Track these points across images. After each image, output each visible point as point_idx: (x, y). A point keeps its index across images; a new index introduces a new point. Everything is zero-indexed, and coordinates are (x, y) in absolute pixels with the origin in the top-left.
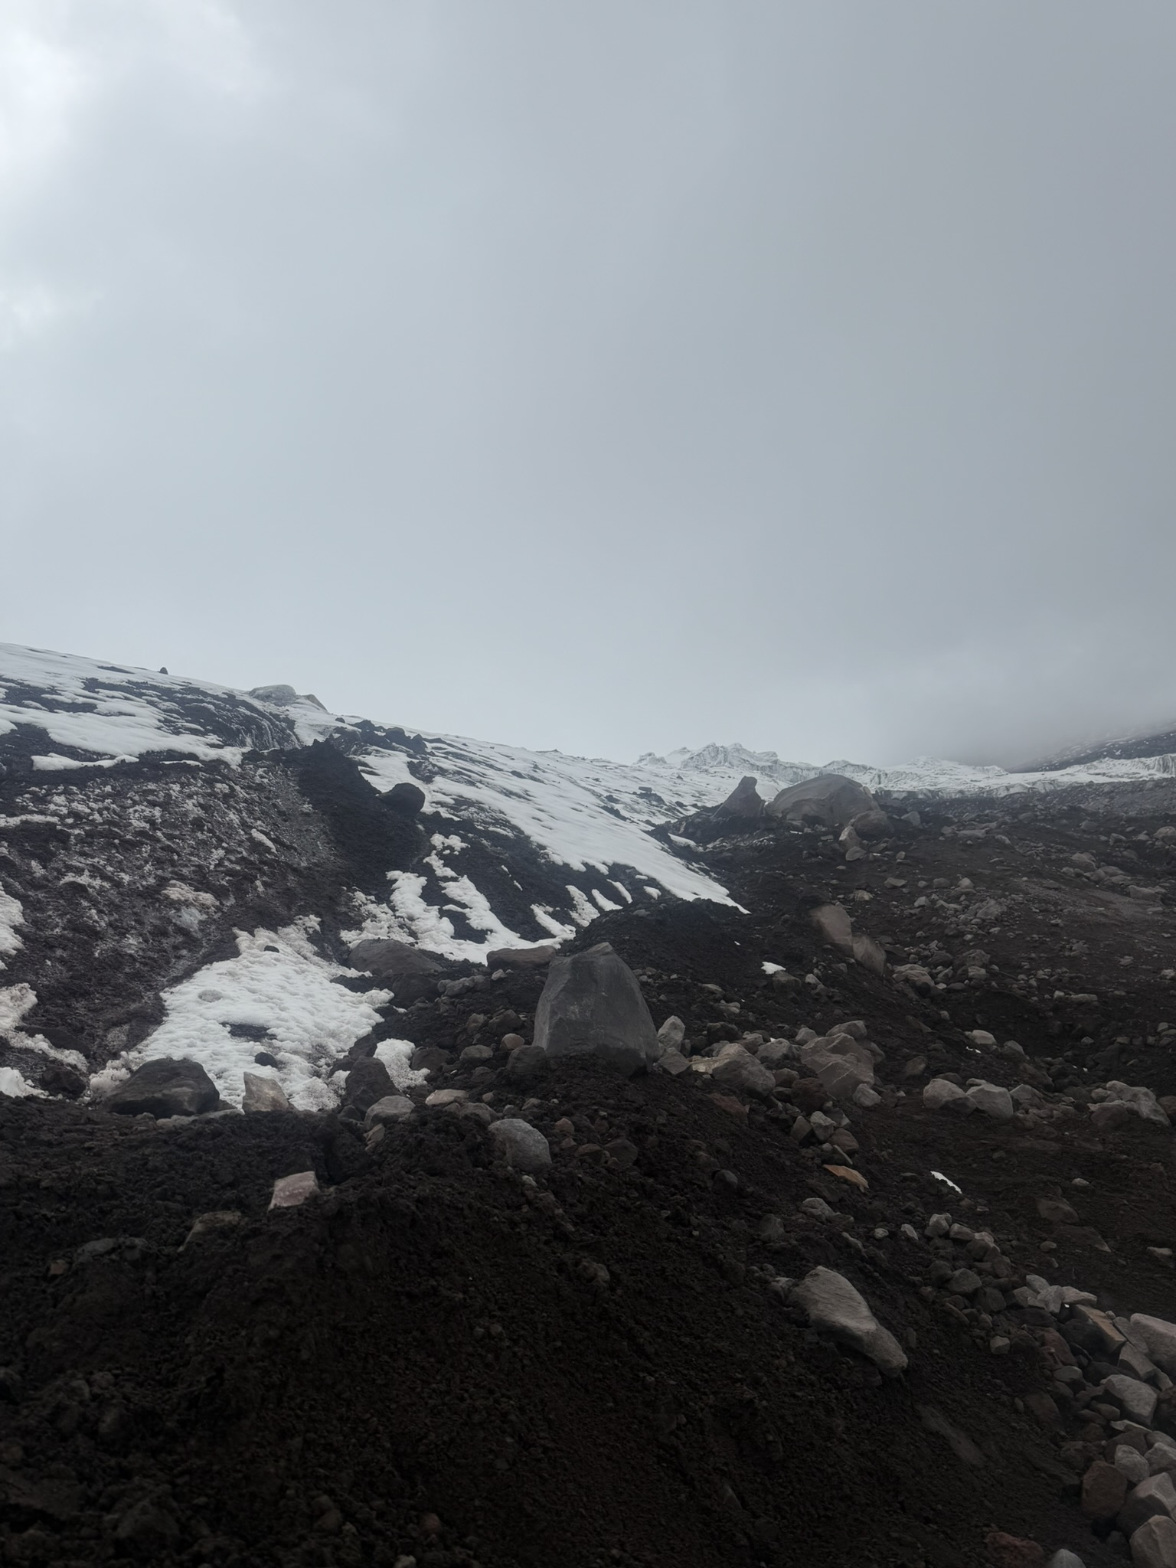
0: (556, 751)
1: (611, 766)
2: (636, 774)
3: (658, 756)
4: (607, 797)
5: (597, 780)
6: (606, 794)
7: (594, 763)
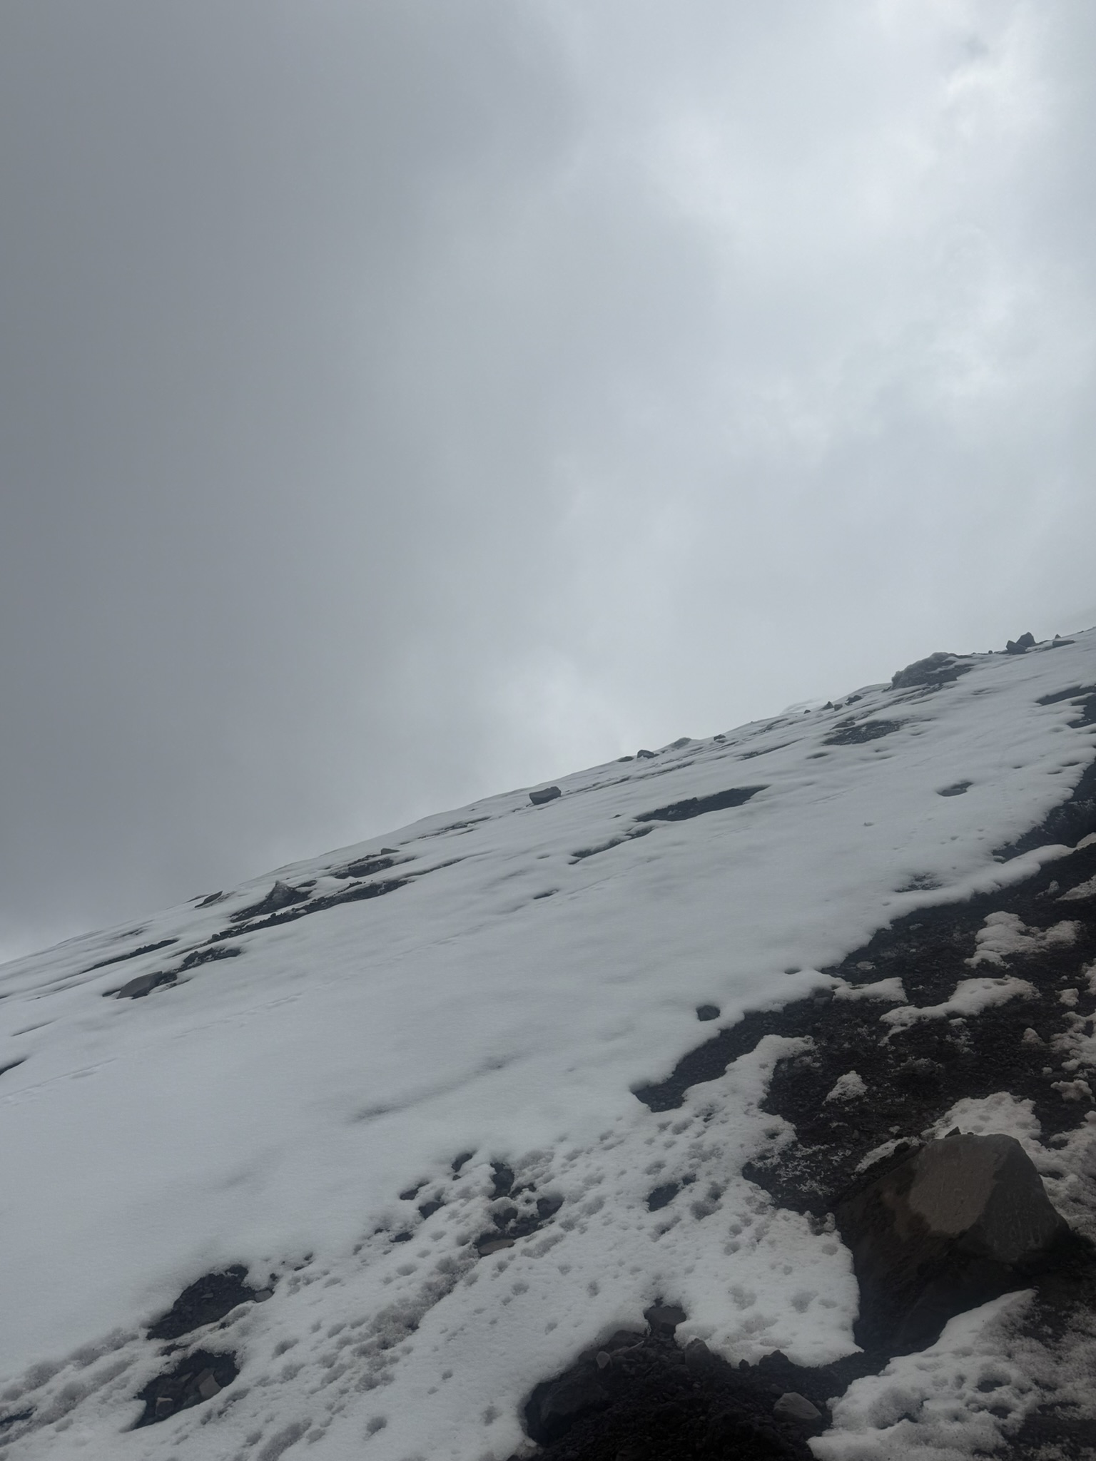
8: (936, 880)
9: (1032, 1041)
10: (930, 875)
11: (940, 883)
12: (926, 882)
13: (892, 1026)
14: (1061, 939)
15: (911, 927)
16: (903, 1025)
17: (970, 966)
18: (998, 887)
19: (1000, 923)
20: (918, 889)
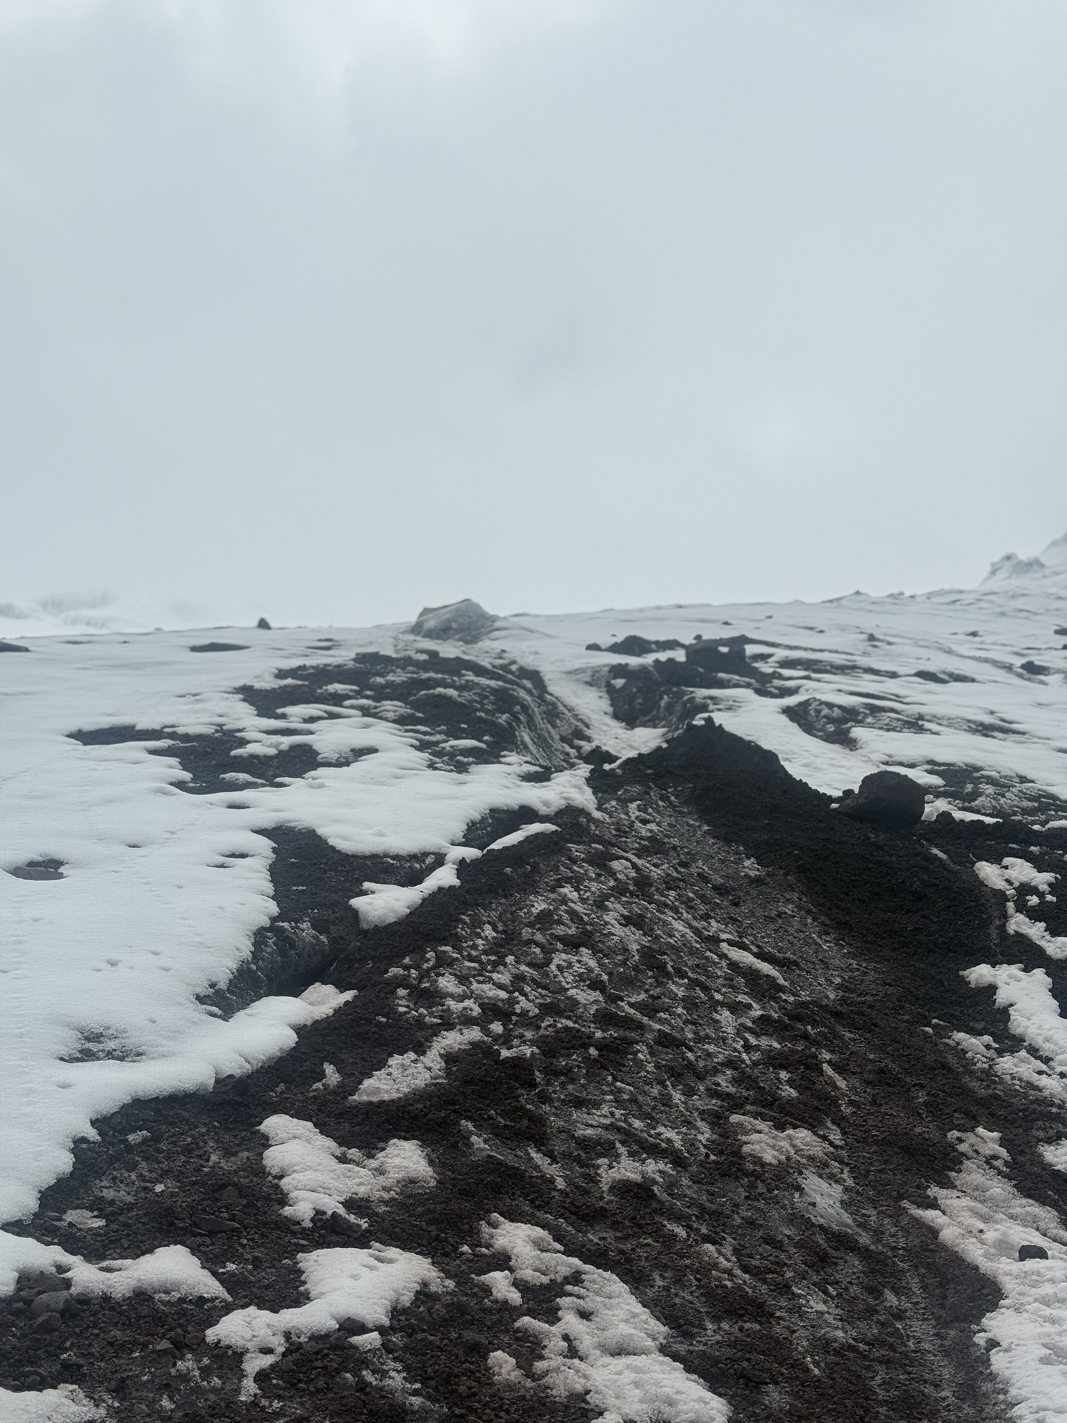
0: (858, 593)
1: (968, 598)
2: (1019, 603)
3: (1023, 556)
4: (1023, 667)
5: (974, 634)
6: (1018, 662)
7: (934, 600)
8: (130, 1043)
9: (512, 1378)
10: (110, 1032)
11: (140, 1050)
12: (111, 1045)
13: (242, 1354)
14: (413, 1175)
15: (131, 1137)
16: (268, 1351)
17: (299, 1223)
18: (248, 1066)
19: (295, 1138)
20: (99, 1059)
